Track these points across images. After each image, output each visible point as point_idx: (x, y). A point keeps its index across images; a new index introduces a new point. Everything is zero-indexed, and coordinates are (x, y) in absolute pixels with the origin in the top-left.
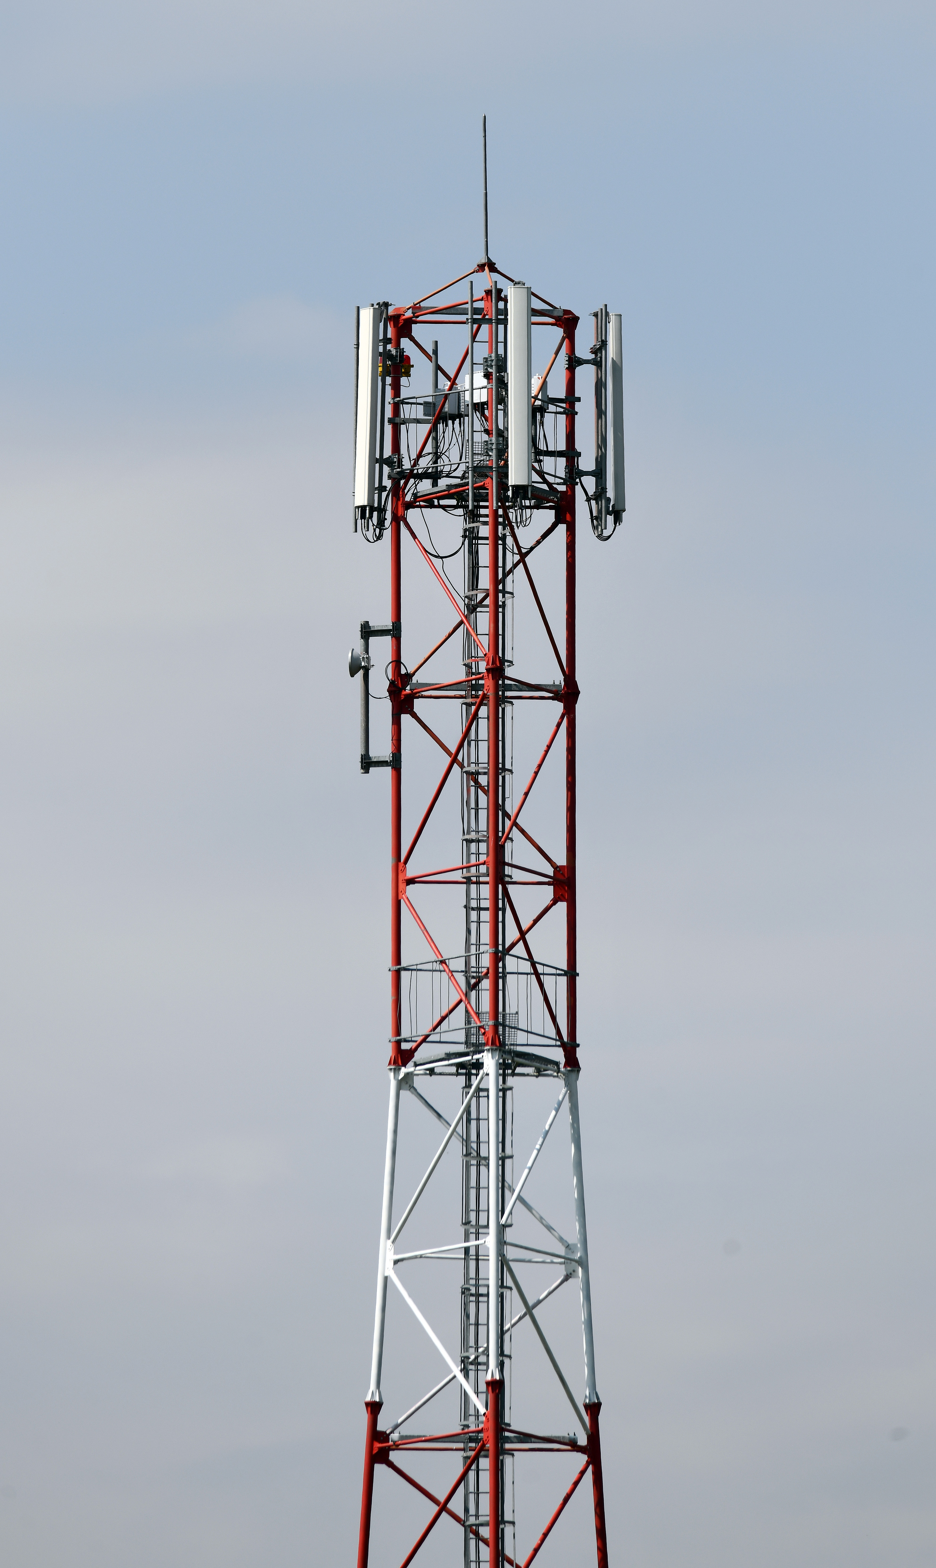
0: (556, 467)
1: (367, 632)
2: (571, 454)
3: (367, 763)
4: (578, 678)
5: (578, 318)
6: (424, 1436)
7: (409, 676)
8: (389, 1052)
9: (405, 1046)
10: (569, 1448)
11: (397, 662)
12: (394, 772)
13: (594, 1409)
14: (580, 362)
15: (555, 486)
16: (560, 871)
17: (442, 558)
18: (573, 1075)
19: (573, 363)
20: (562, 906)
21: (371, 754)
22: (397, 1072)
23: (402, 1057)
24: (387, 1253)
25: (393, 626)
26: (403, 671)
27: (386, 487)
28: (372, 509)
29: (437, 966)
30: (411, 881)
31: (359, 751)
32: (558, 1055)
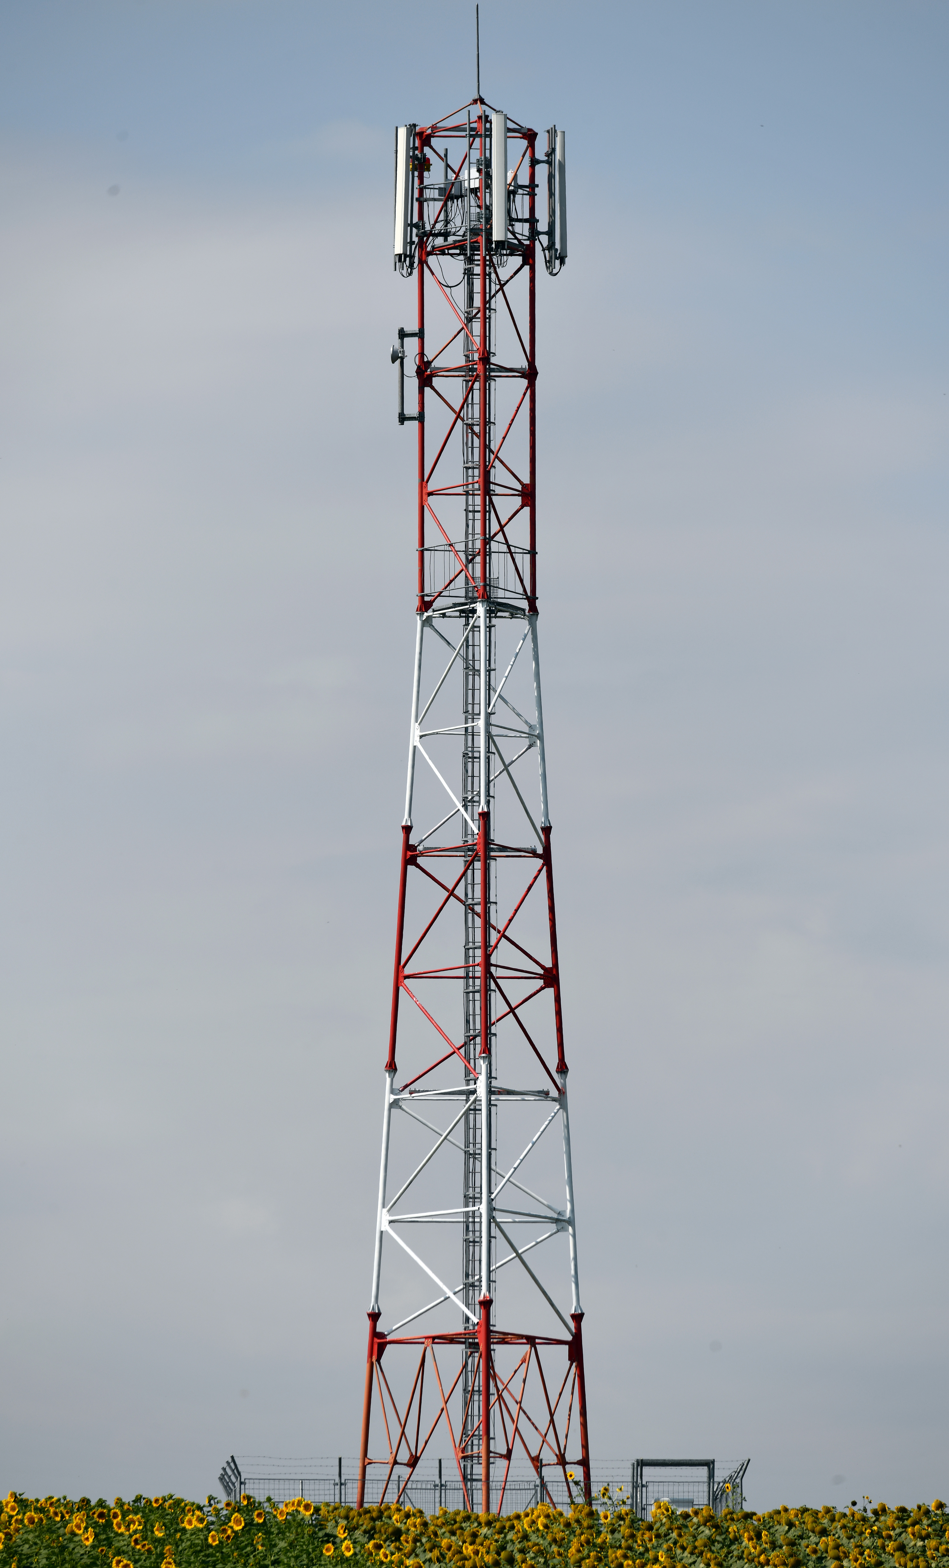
0: (522, 229)
1: (402, 334)
2: (532, 221)
3: (403, 418)
4: (537, 364)
5: (537, 134)
6: (439, 848)
7: (429, 363)
8: (416, 603)
9: (427, 599)
10: (531, 855)
11: (422, 354)
12: (420, 424)
13: (547, 830)
14: (539, 162)
15: (522, 241)
16: (526, 487)
17: (450, 287)
18: (534, 617)
19: (534, 162)
20: (527, 509)
21: (405, 412)
22: (421, 615)
23: (425, 606)
24: (415, 731)
25: (419, 330)
26: (426, 360)
27: (414, 242)
28: (406, 256)
29: (448, 548)
30: (431, 494)
31: (397, 410)
32: (524, 604)
